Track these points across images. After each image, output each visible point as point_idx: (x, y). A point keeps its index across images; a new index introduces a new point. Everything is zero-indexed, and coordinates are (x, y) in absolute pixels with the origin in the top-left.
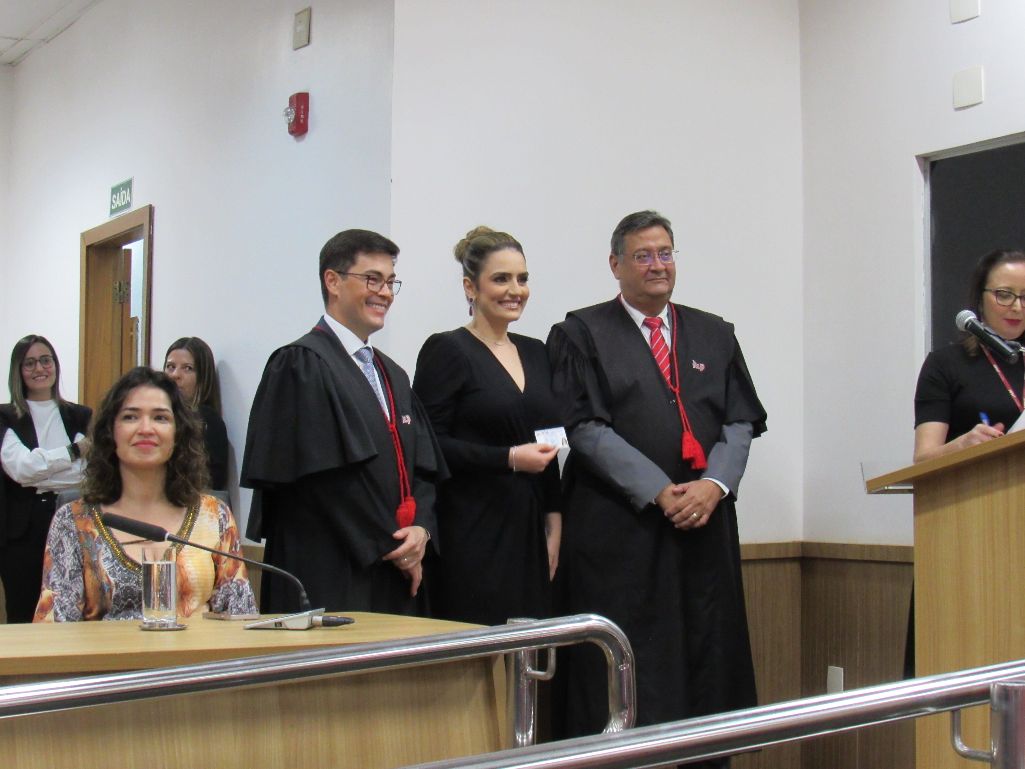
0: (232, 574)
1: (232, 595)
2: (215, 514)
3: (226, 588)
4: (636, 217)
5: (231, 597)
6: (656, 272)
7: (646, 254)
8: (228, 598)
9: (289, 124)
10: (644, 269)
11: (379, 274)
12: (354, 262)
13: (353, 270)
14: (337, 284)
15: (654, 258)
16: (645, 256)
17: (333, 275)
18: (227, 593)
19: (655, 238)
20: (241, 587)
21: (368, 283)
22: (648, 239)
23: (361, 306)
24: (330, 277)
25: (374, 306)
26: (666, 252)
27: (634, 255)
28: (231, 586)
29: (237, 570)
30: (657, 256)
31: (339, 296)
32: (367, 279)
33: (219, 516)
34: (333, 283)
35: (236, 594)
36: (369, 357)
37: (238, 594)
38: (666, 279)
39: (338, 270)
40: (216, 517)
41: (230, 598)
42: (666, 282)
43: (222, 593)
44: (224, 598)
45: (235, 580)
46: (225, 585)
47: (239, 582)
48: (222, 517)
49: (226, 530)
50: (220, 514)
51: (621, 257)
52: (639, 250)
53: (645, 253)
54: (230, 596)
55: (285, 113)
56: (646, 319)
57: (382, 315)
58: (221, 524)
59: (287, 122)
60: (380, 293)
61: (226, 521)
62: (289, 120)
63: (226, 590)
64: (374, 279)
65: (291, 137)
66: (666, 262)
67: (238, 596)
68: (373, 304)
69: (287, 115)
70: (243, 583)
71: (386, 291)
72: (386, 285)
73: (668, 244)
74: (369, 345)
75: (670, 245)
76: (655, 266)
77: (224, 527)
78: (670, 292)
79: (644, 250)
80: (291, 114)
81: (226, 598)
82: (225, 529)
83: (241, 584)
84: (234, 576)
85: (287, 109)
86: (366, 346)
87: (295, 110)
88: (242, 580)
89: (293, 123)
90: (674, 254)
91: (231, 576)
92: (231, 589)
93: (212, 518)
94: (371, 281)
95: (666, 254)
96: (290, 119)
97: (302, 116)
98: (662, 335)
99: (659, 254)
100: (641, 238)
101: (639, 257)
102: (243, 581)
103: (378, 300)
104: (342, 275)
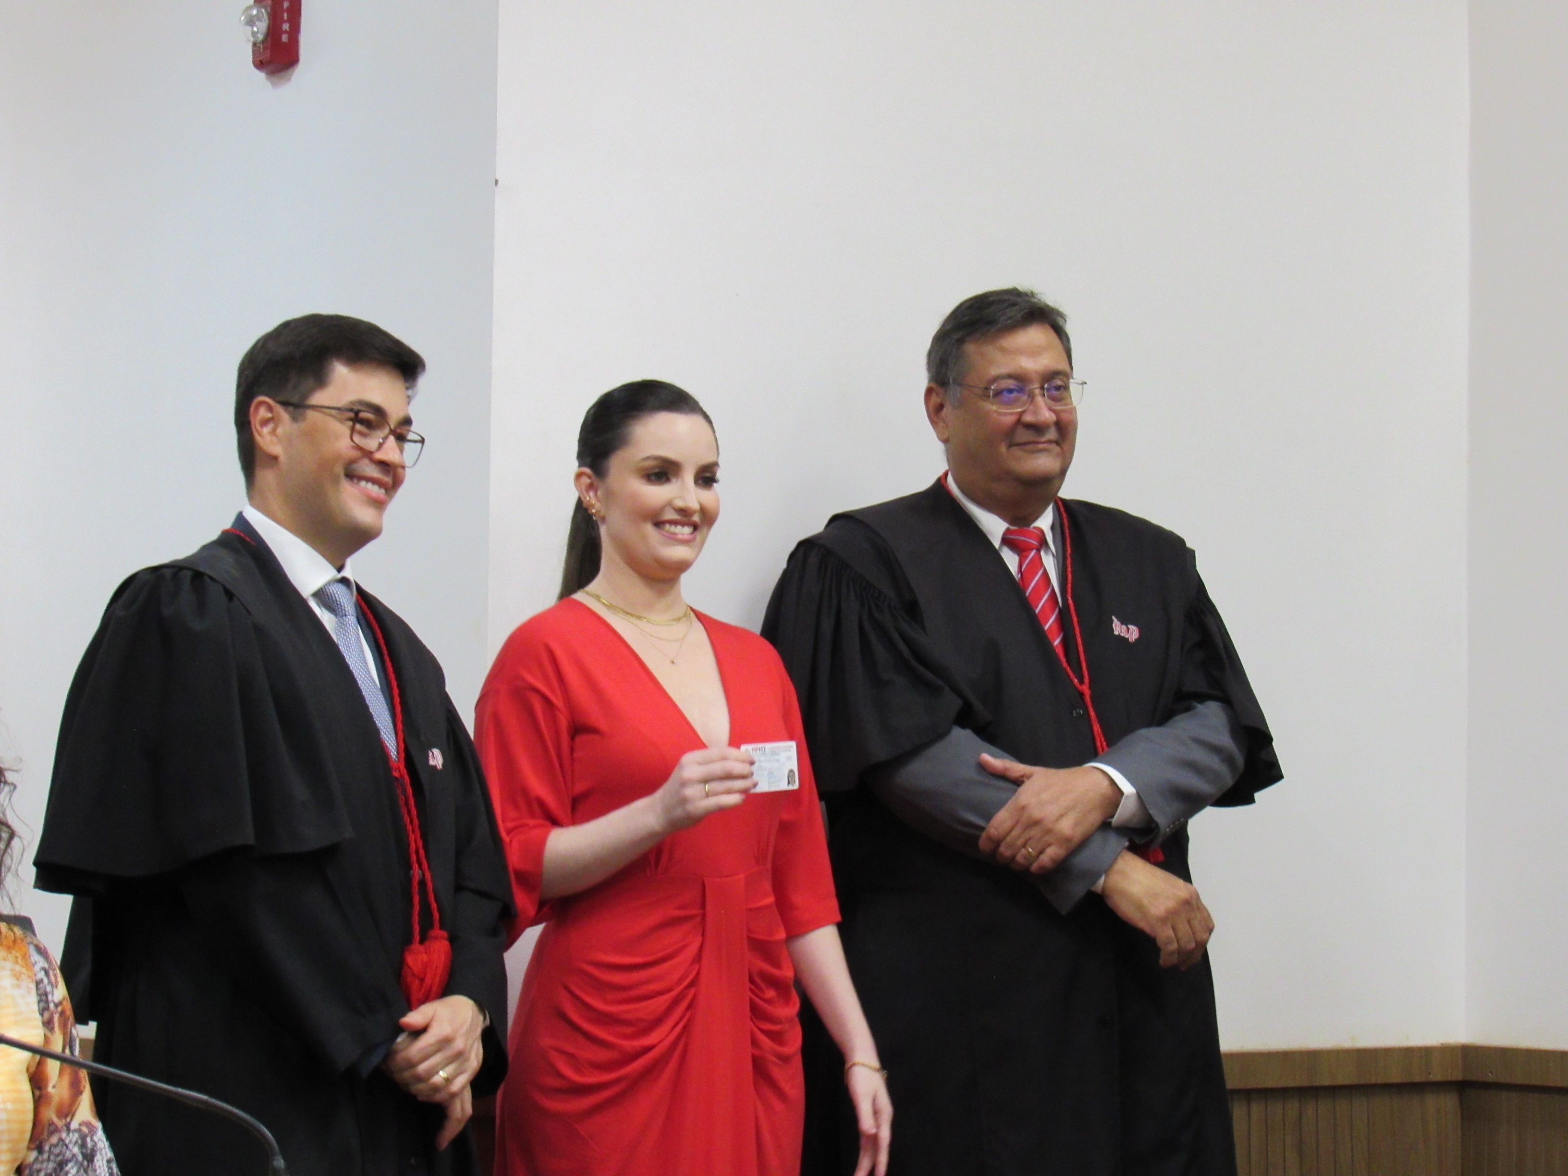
0: (67, 1111)
1: (70, 1161)
2: (24, 970)
3: (56, 1146)
4: (992, 303)
5: (70, 1165)
6: (1037, 428)
7: (1012, 387)
8: (62, 1169)
9: (255, 44)
10: (1010, 420)
11: (378, 411)
12: (321, 379)
13: (320, 398)
14: (280, 431)
15: (1032, 396)
16: (1010, 391)
17: (270, 409)
18: (59, 1158)
19: (1034, 352)
20: (88, 1139)
21: (353, 430)
22: (1020, 351)
23: (336, 481)
24: (263, 413)
25: (363, 484)
26: (1059, 383)
27: (987, 389)
28: (67, 1141)
29: (80, 1099)
30: (1037, 391)
31: (282, 458)
32: (351, 419)
33: (35, 975)
34: (271, 426)
35: (80, 1158)
36: (346, 600)
37: (85, 1156)
38: (1057, 443)
39: (280, 398)
40: (29, 977)
41: (67, 1168)
42: (1056, 449)
43: (49, 1160)
44: (55, 1170)
45: (74, 1125)
46: (54, 1140)
47: (85, 1129)
48: (42, 975)
49: (56, 1005)
50: (37, 968)
51: (955, 391)
52: (996, 379)
53: (1011, 383)
54: (67, 1165)
55: (245, 18)
56: (1008, 530)
57: (379, 505)
58: (40, 992)
59: (248, 40)
60: (379, 456)
61: (52, 985)
62: (254, 34)
63: (56, 1151)
64: (367, 423)
65: (260, 76)
66: (1058, 407)
67: (85, 1163)
68: (361, 478)
69: (250, 22)
70: (92, 1130)
71: (390, 452)
72: (392, 438)
73: (1063, 366)
74: (347, 573)
75: (1066, 367)
76: (1035, 413)
77: (50, 997)
78: (1063, 472)
79: (1010, 376)
80: (260, 20)
81: (58, 1170)
82: (53, 1001)
83: (90, 1132)
84: (73, 1116)
85: (250, 8)
86: (339, 576)
87: (269, 10)
88: (90, 1124)
89: (263, 42)
90: (1074, 388)
91: (66, 1116)
92: (67, 1146)
93: (18, 979)
94: (358, 427)
95: (1058, 388)
96: (257, 32)
97: (286, 27)
98: (1045, 568)
99: (1042, 388)
100: (1003, 350)
101: (998, 393)
102: (92, 1126)
103: (372, 471)
104: (291, 409)
